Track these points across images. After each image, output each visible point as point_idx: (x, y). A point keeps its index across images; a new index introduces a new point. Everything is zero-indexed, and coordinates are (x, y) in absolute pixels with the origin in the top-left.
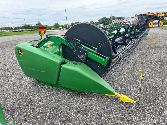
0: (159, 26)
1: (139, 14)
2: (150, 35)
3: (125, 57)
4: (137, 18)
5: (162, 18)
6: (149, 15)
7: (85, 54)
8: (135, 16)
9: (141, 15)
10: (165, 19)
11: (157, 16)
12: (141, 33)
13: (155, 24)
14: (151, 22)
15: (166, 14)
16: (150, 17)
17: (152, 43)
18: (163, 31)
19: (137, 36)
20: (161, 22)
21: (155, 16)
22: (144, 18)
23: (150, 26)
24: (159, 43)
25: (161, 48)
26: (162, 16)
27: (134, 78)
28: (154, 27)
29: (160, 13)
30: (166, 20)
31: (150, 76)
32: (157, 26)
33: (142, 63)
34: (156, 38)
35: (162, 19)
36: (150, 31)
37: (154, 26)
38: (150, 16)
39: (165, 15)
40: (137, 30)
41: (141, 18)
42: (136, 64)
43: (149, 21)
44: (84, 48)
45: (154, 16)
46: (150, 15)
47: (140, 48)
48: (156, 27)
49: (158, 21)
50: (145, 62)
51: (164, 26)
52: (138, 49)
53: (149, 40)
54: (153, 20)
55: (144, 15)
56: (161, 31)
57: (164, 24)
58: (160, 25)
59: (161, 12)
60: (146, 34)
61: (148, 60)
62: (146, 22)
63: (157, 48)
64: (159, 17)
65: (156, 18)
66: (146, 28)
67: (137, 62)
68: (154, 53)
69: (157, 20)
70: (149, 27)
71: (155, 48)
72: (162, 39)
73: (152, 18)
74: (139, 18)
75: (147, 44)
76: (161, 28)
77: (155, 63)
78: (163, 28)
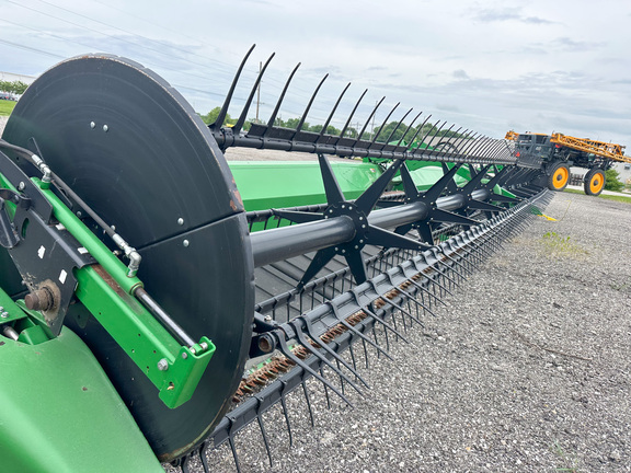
0: (587, 192)
1: (523, 133)
2: (550, 218)
3: (425, 294)
4: (513, 144)
5: (605, 164)
6: (559, 144)
7: (63, 277)
8: (508, 136)
9: (530, 137)
10: (612, 168)
11: (586, 153)
12: (516, 202)
13: (574, 180)
14: (560, 171)
15: (618, 151)
16: (560, 150)
17: (554, 254)
18: (602, 212)
19: (497, 214)
20: (597, 177)
21: (581, 151)
22: (538, 152)
23: (556, 184)
24: (582, 259)
25: (591, 285)
26: (605, 158)
27: (426, 449)
28: (571, 192)
29: (599, 144)
30: (615, 174)
31: (517, 452)
32: (581, 188)
33: (491, 350)
34: (572, 236)
35: (602, 168)
36: (553, 201)
37: (569, 187)
38: (562, 148)
39: (616, 156)
40: (499, 189)
41: (528, 148)
42: (460, 351)
43: (555, 164)
44: (67, 234)
45: (574, 150)
46: (563, 146)
47: (501, 269)
48: (577, 192)
49: (587, 170)
50: (510, 346)
51: (605, 192)
52: (488, 272)
53: (545, 238)
54: (572, 163)
55: (541, 139)
56: (595, 210)
57: (607, 187)
58: (594, 189)
59: (603, 142)
60: (535, 211)
61: (522, 337)
62: (544, 165)
63: (570, 284)
64: (594, 158)
65: (581, 158)
66: (539, 189)
67: (468, 342)
68: (555, 305)
69: (584, 167)
70: (551, 188)
71: (561, 278)
72: (595, 243)
73: (566, 154)
74: (518, 147)
75: (532, 253)
76: (595, 198)
77: (555, 365)
78: (602, 200)
